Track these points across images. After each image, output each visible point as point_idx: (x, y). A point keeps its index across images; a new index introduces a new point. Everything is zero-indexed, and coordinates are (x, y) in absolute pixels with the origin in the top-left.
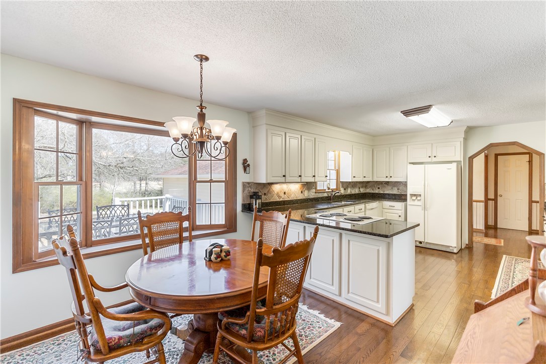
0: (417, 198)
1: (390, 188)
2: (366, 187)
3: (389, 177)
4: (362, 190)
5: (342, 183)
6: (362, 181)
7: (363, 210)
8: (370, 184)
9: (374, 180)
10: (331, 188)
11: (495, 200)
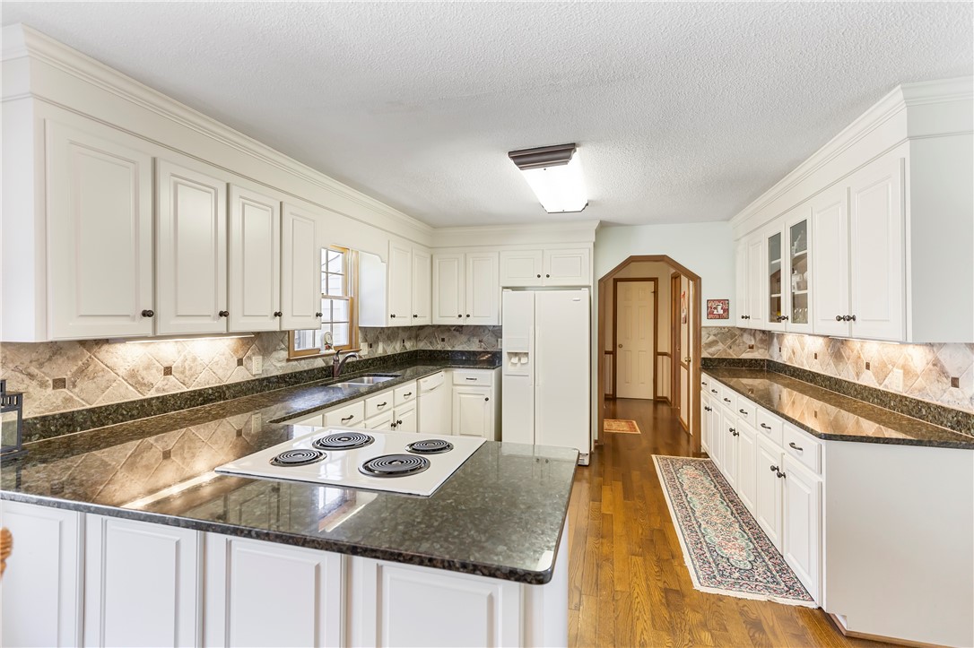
0: (520, 360)
1: (464, 338)
2: (417, 338)
3: (464, 316)
4: (410, 346)
5: (365, 330)
6: (410, 325)
7: (414, 395)
8: (427, 332)
9: (435, 323)
10: (334, 344)
11: (614, 353)
